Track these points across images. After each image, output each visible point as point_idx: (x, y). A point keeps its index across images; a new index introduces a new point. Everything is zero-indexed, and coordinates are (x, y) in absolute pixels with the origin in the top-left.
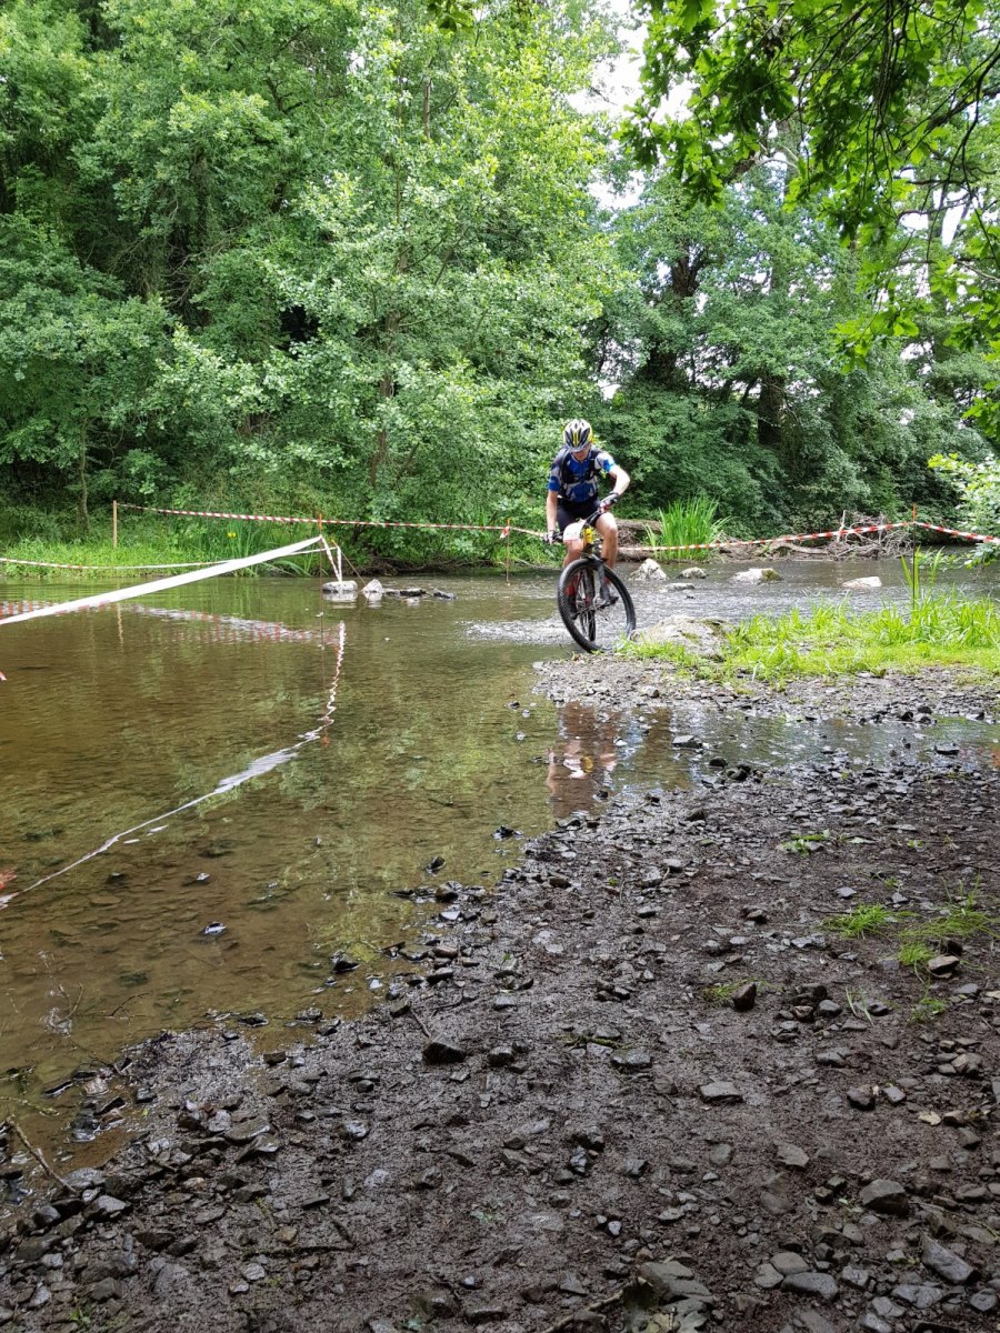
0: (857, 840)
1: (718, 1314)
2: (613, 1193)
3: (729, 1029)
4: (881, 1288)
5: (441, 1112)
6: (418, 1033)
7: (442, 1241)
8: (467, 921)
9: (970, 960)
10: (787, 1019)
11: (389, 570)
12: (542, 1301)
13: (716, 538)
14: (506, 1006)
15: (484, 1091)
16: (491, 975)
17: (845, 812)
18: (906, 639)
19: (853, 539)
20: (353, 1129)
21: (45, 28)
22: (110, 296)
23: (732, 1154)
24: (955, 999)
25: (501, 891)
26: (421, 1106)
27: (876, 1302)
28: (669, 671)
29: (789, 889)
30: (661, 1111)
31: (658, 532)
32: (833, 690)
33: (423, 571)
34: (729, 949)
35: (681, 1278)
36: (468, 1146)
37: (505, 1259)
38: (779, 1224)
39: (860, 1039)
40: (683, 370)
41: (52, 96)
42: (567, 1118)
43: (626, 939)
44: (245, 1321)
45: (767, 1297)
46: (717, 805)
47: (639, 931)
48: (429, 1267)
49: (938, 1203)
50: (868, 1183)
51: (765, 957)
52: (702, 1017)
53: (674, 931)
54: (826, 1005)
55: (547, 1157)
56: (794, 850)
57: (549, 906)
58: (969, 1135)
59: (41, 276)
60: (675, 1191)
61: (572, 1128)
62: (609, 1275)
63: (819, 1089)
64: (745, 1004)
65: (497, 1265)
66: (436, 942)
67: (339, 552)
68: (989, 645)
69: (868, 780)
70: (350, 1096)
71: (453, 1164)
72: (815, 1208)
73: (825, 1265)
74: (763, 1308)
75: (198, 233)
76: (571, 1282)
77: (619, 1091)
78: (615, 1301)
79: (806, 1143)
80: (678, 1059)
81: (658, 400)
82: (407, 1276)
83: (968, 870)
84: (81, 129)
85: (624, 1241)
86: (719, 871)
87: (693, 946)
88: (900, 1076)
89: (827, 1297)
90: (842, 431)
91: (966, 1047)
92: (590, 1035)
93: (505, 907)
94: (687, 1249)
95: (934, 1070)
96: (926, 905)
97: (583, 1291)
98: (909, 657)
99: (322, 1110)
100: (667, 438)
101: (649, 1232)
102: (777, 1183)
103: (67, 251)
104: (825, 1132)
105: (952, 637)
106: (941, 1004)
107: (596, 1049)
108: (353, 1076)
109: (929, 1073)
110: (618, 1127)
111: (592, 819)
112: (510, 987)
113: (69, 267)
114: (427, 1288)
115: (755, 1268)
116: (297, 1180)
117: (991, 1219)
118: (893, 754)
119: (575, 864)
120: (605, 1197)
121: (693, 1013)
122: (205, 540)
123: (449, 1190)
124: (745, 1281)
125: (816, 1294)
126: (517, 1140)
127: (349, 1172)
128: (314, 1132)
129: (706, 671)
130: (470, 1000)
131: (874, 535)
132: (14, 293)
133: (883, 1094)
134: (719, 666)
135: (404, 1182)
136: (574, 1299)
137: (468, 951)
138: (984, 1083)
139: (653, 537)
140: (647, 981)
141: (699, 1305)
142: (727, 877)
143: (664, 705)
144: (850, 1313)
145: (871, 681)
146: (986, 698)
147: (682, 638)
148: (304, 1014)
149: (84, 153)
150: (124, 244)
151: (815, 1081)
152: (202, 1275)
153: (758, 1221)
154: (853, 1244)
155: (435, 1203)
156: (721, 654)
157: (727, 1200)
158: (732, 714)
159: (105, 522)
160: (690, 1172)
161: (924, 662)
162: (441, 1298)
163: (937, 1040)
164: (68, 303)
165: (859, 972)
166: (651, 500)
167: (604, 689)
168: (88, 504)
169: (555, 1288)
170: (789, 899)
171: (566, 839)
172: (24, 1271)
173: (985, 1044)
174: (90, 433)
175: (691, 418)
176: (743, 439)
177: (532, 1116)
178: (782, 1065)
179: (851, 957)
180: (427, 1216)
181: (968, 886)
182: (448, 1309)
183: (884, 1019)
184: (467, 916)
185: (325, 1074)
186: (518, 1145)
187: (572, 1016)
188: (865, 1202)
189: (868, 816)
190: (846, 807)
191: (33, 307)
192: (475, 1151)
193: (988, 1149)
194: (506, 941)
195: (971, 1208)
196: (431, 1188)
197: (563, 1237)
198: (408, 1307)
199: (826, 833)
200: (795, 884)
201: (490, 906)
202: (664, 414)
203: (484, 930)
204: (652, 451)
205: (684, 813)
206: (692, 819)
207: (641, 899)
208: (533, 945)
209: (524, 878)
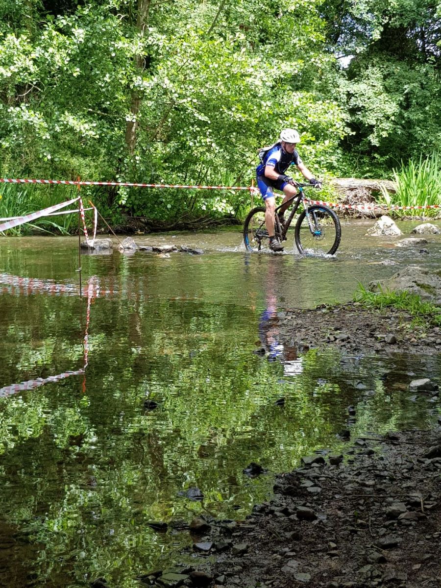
8: (218, 551)
25: (251, 523)
28: (405, 320)
31: (392, 192)
40: (414, 41)
43: (369, 567)
47: (382, 560)
53: (416, 561)
57: (296, 537)
66: (191, 570)
67: (96, 212)
81: (392, 69)
93: (255, 538)
100: (401, 105)
119: (320, 499)
137: (221, 579)
139: (388, 198)
143: (401, 351)
147: (416, 288)
171: (312, 474)
184: (220, 547)
194: (257, 570)
201: (241, 538)
202: (397, 83)
203: (236, 560)
204: (388, 118)
205: (422, 451)
206: (429, 456)
207: (382, 531)
208: (282, 573)
209: (272, 512)
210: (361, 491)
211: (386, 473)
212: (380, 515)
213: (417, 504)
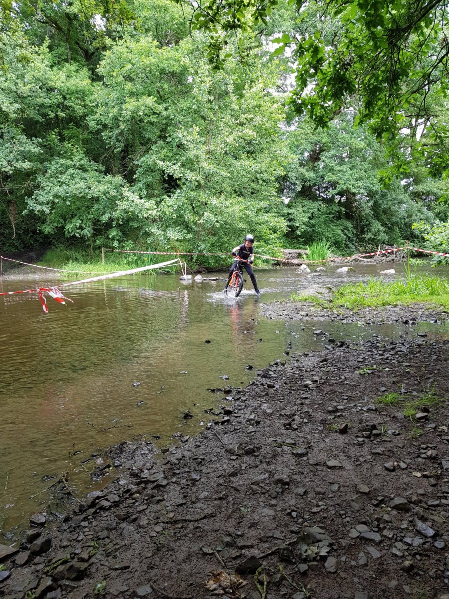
0: (387, 369)
1: (335, 547)
2: (293, 502)
3: (337, 441)
4: (398, 538)
5: (227, 471)
6: (218, 442)
7: (228, 519)
8: (236, 400)
9: (432, 414)
10: (360, 437)
11: (204, 271)
12: (267, 541)
13: (330, 255)
14: (252, 432)
15: (243, 463)
16: (245, 421)
17: (382, 359)
18: (405, 293)
19: (383, 255)
20: (195, 477)
21: (76, 74)
22: (100, 171)
23: (339, 487)
24: (427, 429)
25: (248, 389)
26: (220, 469)
27: (396, 544)
28: (312, 306)
29: (360, 388)
30: (312, 471)
31: (307, 254)
32: (376, 313)
33: (217, 271)
34: (336, 410)
35: (320, 533)
36: (238, 484)
37: (253, 525)
38: (358, 514)
39: (389, 445)
40: (315, 192)
41: (78, 99)
42: (276, 473)
43: (296, 407)
44: (156, 547)
45: (354, 541)
46: (331, 356)
47: (302, 404)
48: (224, 528)
49: (420, 506)
50: (392, 499)
51: (351, 414)
52: (327, 436)
53: (316, 404)
54: (374, 432)
55: (268, 488)
56: (362, 373)
57: (267, 395)
58: (432, 481)
59: (75, 165)
60: (317, 501)
61: (277, 477)
62: (292, 532)
63: (373, 464)
64: (344, 431)
65: (250, 527)
66: (224, 408)
67: (185, 264)
68: (438, 294)
69: (391, 347)
70: (193, 465)
71: (232, 490)
72: (372, 508)
73: (376, 529)
74: (352, 545)
75: (131, 147)
76: (278, 534)
77: (295, 463)
78: (295, 541)
79: (369, 484)
80: (318, 452)
81: (306, 203)
82: (215, 531)
83: (431, 380)
84: (89, 111)
85: (298, 519)
86: (333, 381)
87: (323, 410)
88: (405, 459)
89: (377, 541)
90: (378, 214)
91: (431, 448)
92: (284, 443)
93: (250, 395)
94: (322, 523)
95: (418, 456)
96: (414, 394)
97: (282, 538)
98: (407, 299)
99: (183, 470)
100: (309, 218)
101: (308, 516)
102: (357, 498)
103: (84, 155)
104: (375, 480)
105: (424, 291)
106: (420, 431)
107: (286, 448)
108: (194, 457)
109: (417, 457)
110: (295, 477)
111: (282, 362)
112: (253, 425)
113: (85, 161)
114: (223, 536)
115: (349, 531)
116: (174, 495)
117: (441, 513)
118: (401, 337)
119: (276, 379)
120: (290, 503)
121: (323, 435)
122: (136, 261)
123: (231, 500)
124: (345, 535)
125: (373, 540)
126: (256, 482)
127: (193, 493)
128: (180, 478)
129: (327, 306)
130: (238, 430)
131: (392, 253)
132: (65, 172)
133: (398, 465)
134: (332, 304)
135: (214, 497)
136: (279, 540)
137: (236, 411)
138: (439, 461)
139: (305, 256)
140: (305, 423)
141: (327, 544)
142: (336, 383)
143: (310, 319)
144: (386, 548)
145: (392, 309)
146: (437, 315)
147: (316, 293)
148: (176, 435)
149: (91, 120)
150: (105, 152)
151: (371, 460)
152: (139, 530)
153: (350, 513)
154: (387, 522)
155: (226, 504)
156: (332, 299)
157: (338, 504)
158: (337, 322)
159: (99, 255)
160: (323, 494)
161: (413, 301)
162: (228, 539)
163: (420, 445)
164: (85, 175)
165: (388, 419)
166: (304, 241)
167: (287, 314)
168: (93, 249)
169: (272, 537)
170: (360, 392)
171: (273, 369)
172: (74, 528)
173: (439, 446)
174: (93, 223)
175: (319, 210)
176: (339, 218)
177: (262, 473)
178: (358, 454)
179: (385, 413)
180: (223, 509)
181: (431, 387)
182: (231, 543)
183: (398, 437)
185: (183, 456)
186: (257, 483)
187: (276, 435)
188: (392, 506)
189: (391, 360)
190: (382, 357)
191: (72, 177)
192: (240, 485)
193: (440, 486)
194: (251, 408)
195: (434, 509)
196: (224, 499)
197: (275, 518)
198: (216, 542)
199: (375, 367)
200: (362, 386)
201: (245, 395)
202: (308, 209)
203: (243, 404)
204: (304, 223)
205: (319, 360)
206: (322, 362)
207: (302, 392)
208: (261, 409)
209: (257, 385)
210: (293, 376)
211: (303, 369)
212: (301, 386)
213: (317, 381)
